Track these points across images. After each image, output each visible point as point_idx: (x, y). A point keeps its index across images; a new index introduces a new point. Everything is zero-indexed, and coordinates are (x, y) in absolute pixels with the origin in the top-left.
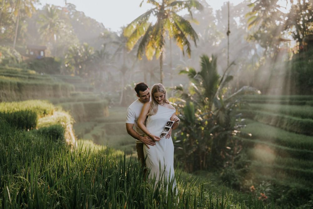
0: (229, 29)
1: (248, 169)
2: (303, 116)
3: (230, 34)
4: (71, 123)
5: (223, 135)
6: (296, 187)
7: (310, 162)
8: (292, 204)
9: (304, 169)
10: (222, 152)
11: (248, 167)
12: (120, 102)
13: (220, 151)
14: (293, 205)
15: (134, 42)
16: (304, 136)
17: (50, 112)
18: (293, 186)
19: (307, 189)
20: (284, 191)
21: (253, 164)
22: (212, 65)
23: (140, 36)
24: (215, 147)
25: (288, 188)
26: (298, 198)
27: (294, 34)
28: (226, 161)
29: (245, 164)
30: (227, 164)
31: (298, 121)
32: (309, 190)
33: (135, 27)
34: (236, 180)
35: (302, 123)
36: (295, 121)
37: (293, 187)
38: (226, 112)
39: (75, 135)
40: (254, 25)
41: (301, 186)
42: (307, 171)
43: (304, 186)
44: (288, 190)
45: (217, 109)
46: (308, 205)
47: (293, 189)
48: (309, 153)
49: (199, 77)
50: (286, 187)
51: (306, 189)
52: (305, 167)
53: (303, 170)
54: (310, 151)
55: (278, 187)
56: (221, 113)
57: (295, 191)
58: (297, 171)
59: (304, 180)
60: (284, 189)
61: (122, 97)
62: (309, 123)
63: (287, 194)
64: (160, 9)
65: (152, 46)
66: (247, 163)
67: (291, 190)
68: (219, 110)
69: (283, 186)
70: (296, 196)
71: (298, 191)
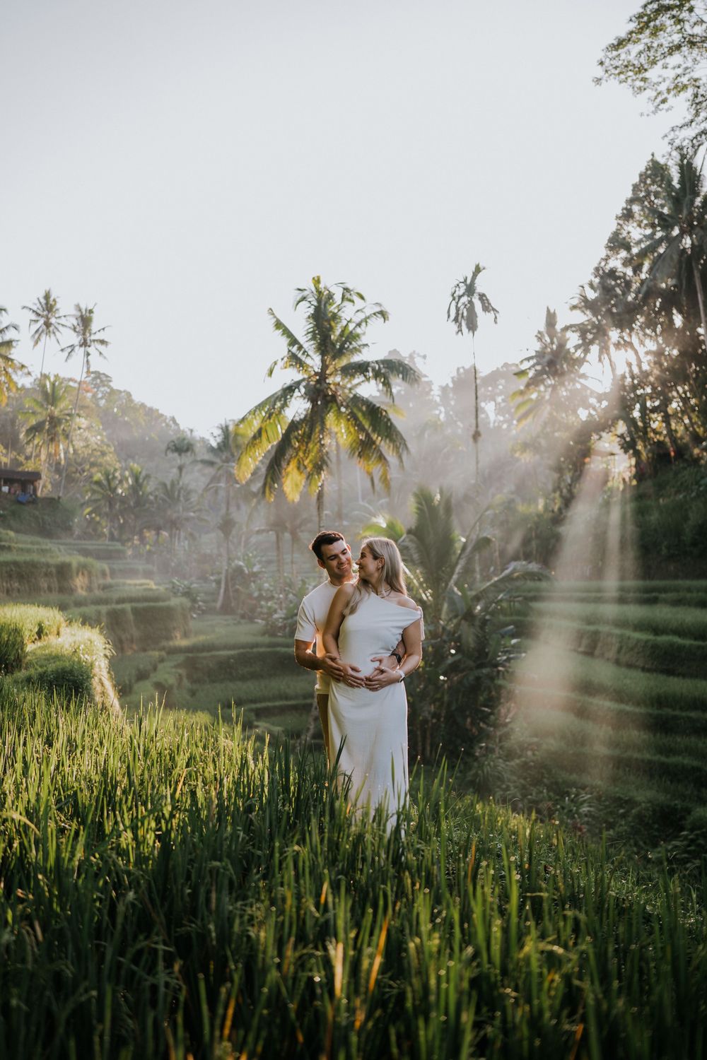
0: (477, 426)
2: (656, 630)
3: (480, 439)
4: (106, 656)
5: (471, 678)
6: (650, 802)
7: (679, 740)
8: (641, 843)
9: (667, 756)
10: (469, 720)
11: (534, 754)
12: (219, 604)
13: (465, 718)
14: (645, 843)
15: (255, 460)
16: (662, 677)
17: (54, 630)
18: (644, 799)
19: (676, 805)
20: (622, 811)
22: (441, 512)
23: (268, 445)
24: (453, 708)
25: (631, 803)
26: (656, 826)
27: (624, 439)
28: (480, 741)
29: (527, 749)
30: (481, 748)
31: (647, 642)
32: (679, 807)
33: (256, 424)
34: (508, 788)
35: (655, 647)
36: (638, 641)
37: (644, 802)
38: (477, 623)
39: (115, 686)
40: (530, 419)
41: (662, 798)
42: (673, 760)
43: (669, 796)
44: (633, 808)
45: (456, 616)
46: (678, 843)
47: (643, 805)
48: (675, 718)
49: (411, 541)
50: (626, 802)
51: (673, 804)
52: (668, 751)
53: (663, 759)
54: (677, 713)
55: (607, 803)
56: (465, 625)
57: (647, 809)
58: (650, 762)
59: (669, 783)
60: (623, 808)
61: (222, 591)
62: (672, 645)
63: (630, 819)
64: (318, 382)
65: (298, 468)
66: (529, 745)
67: (638, 808)
68: (460, 618)
69: (620, 799)
70: (650, 822)
71: (654, 811)
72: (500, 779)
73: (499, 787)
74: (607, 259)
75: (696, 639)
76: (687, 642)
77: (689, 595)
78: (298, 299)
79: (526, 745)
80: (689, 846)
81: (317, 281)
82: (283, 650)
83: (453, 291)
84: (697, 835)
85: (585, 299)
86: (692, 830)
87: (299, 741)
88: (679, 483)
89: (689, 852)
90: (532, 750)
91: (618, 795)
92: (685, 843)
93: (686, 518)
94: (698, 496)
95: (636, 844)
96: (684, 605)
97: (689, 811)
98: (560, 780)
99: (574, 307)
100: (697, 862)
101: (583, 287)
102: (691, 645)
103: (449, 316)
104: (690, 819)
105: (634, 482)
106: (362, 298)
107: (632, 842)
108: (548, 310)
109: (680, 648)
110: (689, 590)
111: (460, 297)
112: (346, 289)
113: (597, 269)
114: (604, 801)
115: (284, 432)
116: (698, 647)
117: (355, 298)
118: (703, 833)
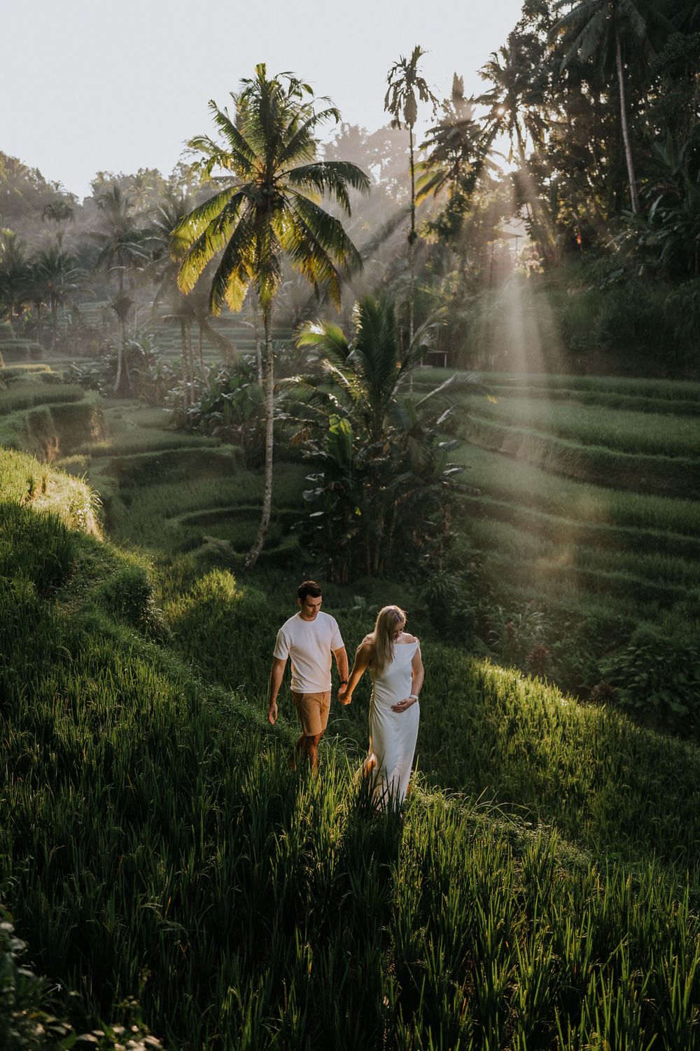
0: (413, 227)
1: (478, 573)
2: (586, 439)
5: (421, 495)
6: (595, 616)
8: (587, 654)
9: (609, 571)
10: (415, 533)
11: (478, 566)
12: (116, 387)
13: (412, 531)
14: (590, 654)
15: (197, 269)
18: (589, 613)
19: (619, 619)
20: (567, 624)
21: (489, 559)
24: (400, 522)
25: (577, 616)
26: (600, 638)
27: (532, 223)
28: (424, 552)
29: (470, 560)
30: (425, 559)
31: (576, 450)
32: (622, 620)
35: (585, 456)
36: (567, 449)
37: (589, 616)
38: (425, 440)
40: (432, 194)
41: (606, 612)
42: (614, 575)
43: (612, 610)
44: (577, 622)
45: (401, 432)
46: (624, 657)
47: (589, 619)
49: (358, 355)
50: (571, 615)
51: (616, 618)
52: (610, 566)
53: (604, 574)
55: (553, 615)
56: (413, 442)
57: (592, 623)
58: (592, 576)
59: (611, 597)
60: (569, 621)
61: (119, 373)
62: (602, 456)
63: (576, 632)
64: (263, 185)
65: (240, 277)
66: (473, 556)
67: (584, 623)
68: (406, 433)
69: (565, 611)
70: (595, 634)
71: (599, 625)
72: (453, 594)
73: (454, 604)
74: (523, 24)
75: (625, 451)
76: (619, 454)
77: (602, 394)
78: (244, 90)
79: (469, 557)
80: (635, 660)
81: (261, 69)
82: (207, 449)
83: (390, 75)
84: (644, 651)
85: (495, 67)
86: (638, 646)
87: (248, 554)
88: (588, 274)
89: (635, 667)
90: (475, 561)
91: (563, 608)
92: (631, 657)
93: (596, 313)
94: (607, 289)
95: (582, 655)
96: (597, 403)
97: (633, 627)
98: (507, 593)
99: (486, 76)
100: (645, 675)
101: (496, 54)
102: (621, 457)
103: (387, 105)
104: (636, 634)
105: (541, 271)
106: (310, 91)
107: (578, 653)
108: (456, 77)
109: (611, 460)
110: (601, 388)
111: (398, 84)
112: (294, 81)
113: (512, 34)
114: (550, 614)
115: (228, 241)
116: (629, 459)
117: (304, 92)
118: (649, 648)
